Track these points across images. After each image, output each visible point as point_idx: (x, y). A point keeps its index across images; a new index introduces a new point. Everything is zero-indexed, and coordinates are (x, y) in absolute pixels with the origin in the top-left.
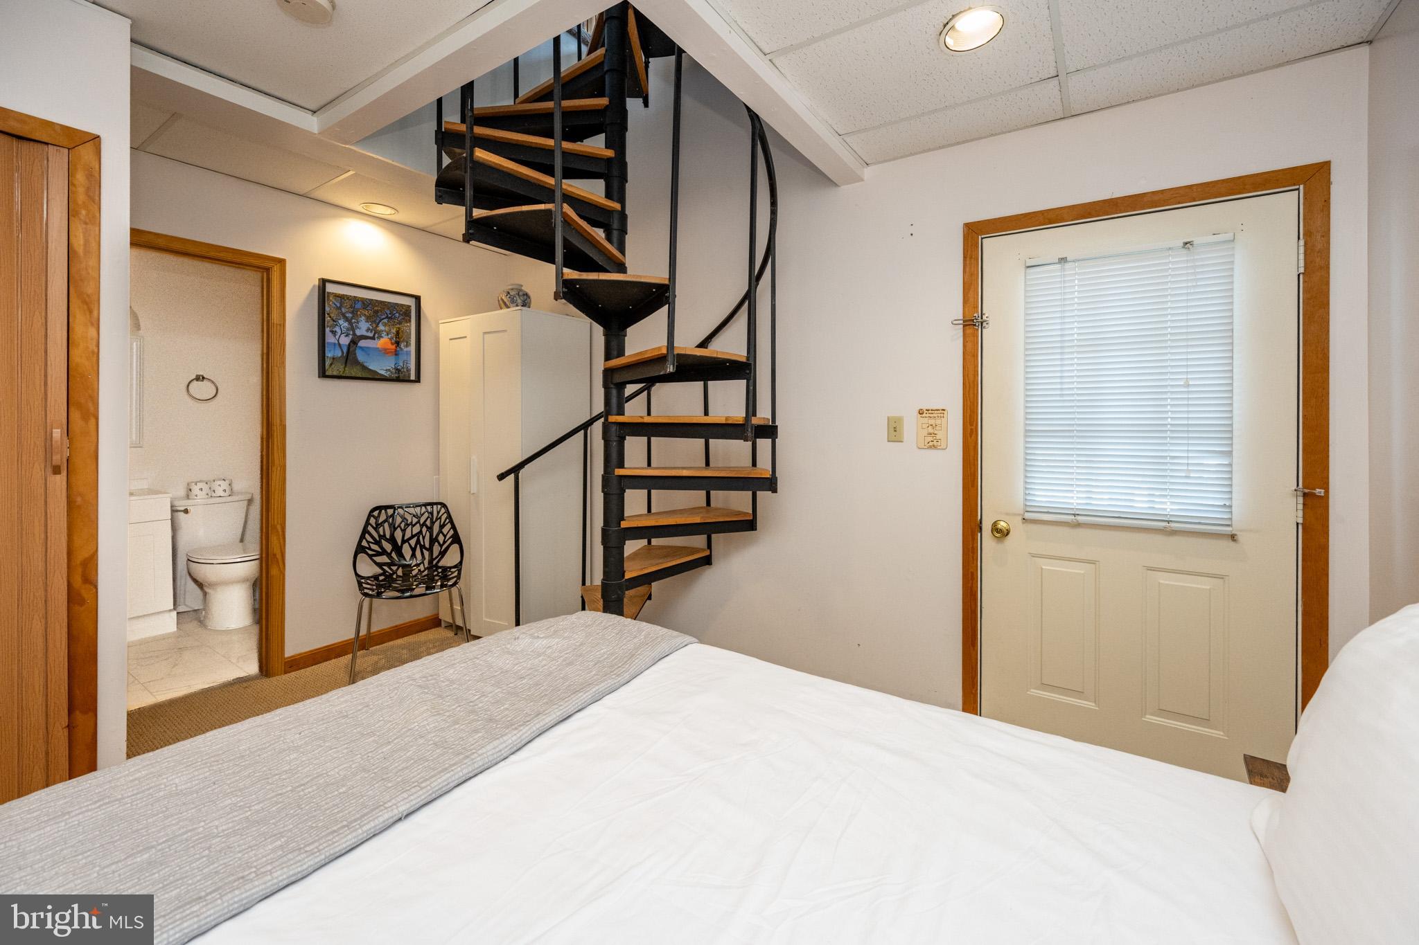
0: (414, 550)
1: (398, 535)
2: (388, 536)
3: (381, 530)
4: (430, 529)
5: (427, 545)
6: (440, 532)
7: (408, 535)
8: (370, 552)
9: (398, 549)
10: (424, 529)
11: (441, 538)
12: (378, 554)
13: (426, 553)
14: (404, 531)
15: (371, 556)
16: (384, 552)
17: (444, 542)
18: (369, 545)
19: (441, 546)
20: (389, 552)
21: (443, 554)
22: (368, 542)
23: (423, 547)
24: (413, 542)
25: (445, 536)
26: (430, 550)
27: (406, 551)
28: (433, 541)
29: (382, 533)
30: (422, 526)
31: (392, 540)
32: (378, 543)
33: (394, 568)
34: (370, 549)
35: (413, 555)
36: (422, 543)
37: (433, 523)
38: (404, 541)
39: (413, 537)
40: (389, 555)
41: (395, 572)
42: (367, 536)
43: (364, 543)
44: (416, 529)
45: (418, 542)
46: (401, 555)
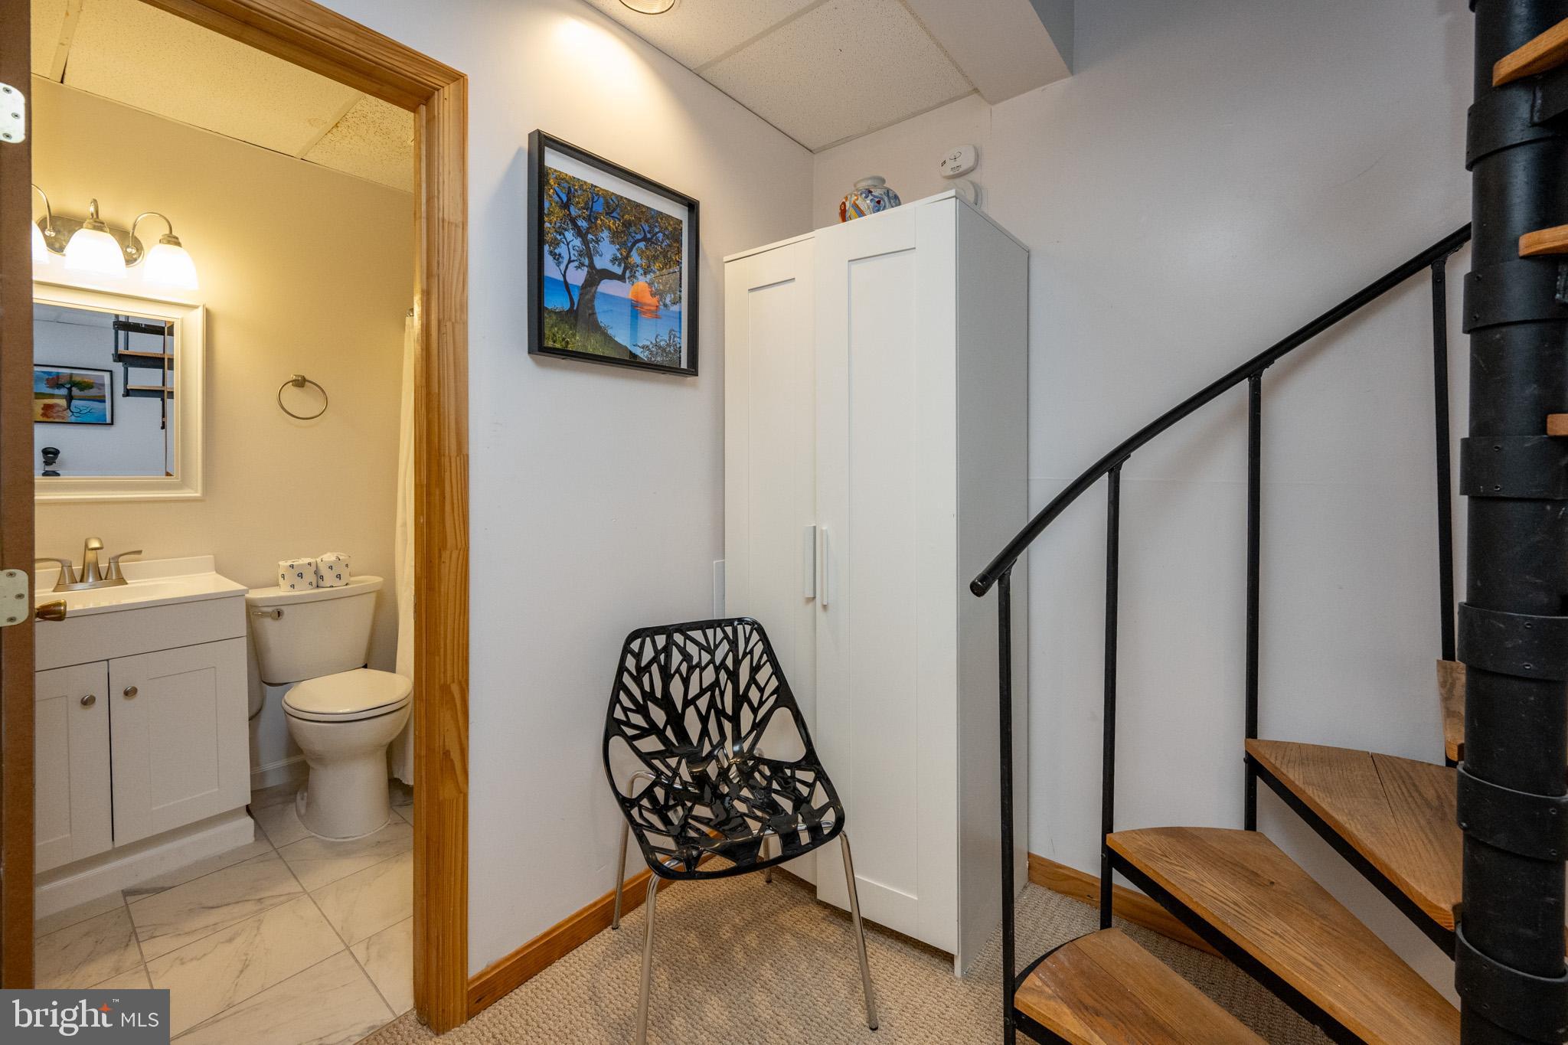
0: (704, 720)
1: (676, 688)
2: (659, 694)
3: (646, 679)
4: (733, 676)
5: (729, 711)
6: (752, 680)
7: (694, 690)
8: (630, 732)
9: (676, 720)
10: (723, 676)
11: (754, 695)
12: (644, 733)
13: (728, 726)
14: (686, 682)
15: (630, 740)
16: (652, 729)
17: (761, 703)
18: (627, 716)
19: (755, 711)
20: (661, 727)
21: (759, 727)
22: (625, 710)
23: (721, 713)
24: (703, 703)
25: (762, 690)
26: (735, 719)
27: (692, 725)
28: (740, 699)
29: (647, 688)
30: (717, 670)
31: (666, 703)
32: (642, 710)
33: (673, 762)
34: (628, 724)
35: (705, 733)
36: (720, 706)
37: (737, 662)
38: (687, 703)
39: (702, 692)
40: (661, 734)
41: (676, 772)
42: (623, 696)
43: (619, 714)
44: (709, 676)
45: (712, 704)
46: (682, 734)
